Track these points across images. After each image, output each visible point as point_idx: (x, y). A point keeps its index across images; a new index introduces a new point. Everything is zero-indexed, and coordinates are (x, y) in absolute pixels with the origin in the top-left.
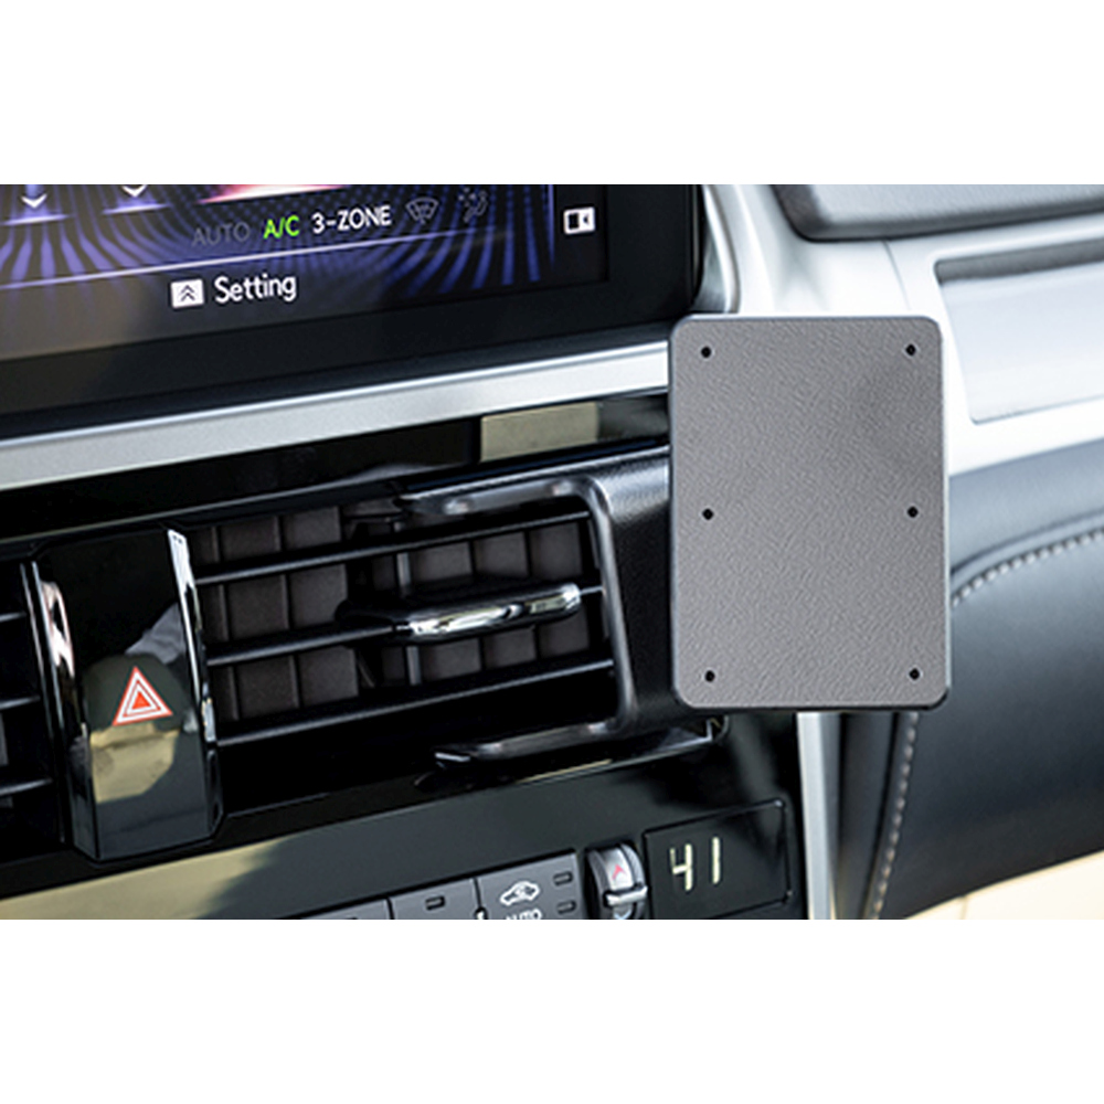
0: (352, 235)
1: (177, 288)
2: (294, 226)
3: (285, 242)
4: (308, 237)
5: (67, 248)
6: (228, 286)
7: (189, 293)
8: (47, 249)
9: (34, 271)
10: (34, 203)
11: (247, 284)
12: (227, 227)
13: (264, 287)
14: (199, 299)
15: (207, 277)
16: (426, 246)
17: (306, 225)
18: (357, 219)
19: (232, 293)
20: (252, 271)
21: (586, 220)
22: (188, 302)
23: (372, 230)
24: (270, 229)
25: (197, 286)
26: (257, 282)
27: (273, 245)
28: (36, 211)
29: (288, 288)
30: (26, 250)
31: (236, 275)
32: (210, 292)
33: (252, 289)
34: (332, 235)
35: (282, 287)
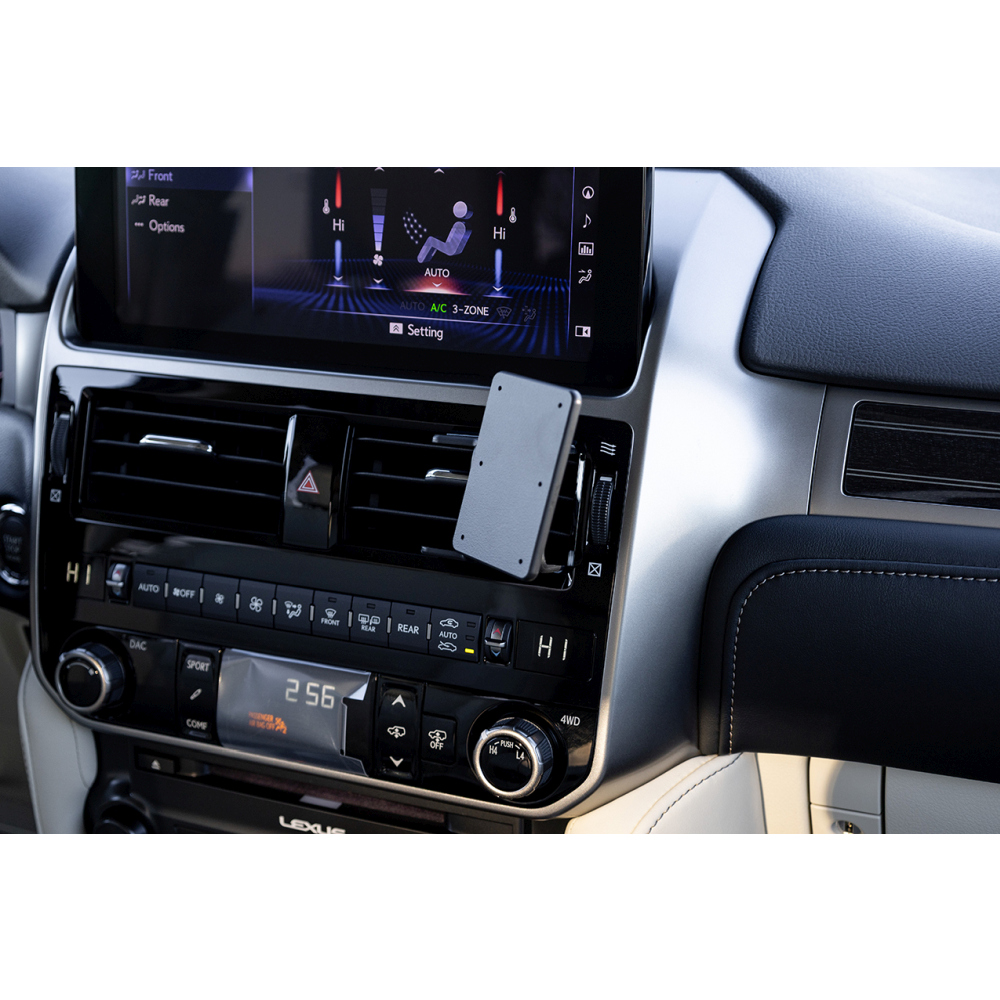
0: (469, 317)
1: (392, 325)
2: (444, 308)
3: (439, 315)
4: (450, 314)
5: (349, 299)
6: (414, 328)
7: (396, 328)
8: (341, 299)
9: (336, 307)
10: (338, 279)
11: (422, 329)
12: (415, 303)
13: (430, 333)
14: (401, 332)
15: (405, 323)
16: (505, 328)
17: (449, 309)
18: (473, 310)
19: (415, 332)
20: (425, 324)
21: (586, 332)
22: (396, 332)
23: (479, 317)
24: (434, 307)
25: (400, 326)
26: (426, 330)
27: (434, 314)
28: (338, 282)
29: (439, 335)
30: (333, 297)
31: (417, 325)
32: (406, 329)
33: (424, 332)
34: (460, 315)
35: (437, 334)
